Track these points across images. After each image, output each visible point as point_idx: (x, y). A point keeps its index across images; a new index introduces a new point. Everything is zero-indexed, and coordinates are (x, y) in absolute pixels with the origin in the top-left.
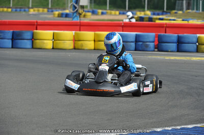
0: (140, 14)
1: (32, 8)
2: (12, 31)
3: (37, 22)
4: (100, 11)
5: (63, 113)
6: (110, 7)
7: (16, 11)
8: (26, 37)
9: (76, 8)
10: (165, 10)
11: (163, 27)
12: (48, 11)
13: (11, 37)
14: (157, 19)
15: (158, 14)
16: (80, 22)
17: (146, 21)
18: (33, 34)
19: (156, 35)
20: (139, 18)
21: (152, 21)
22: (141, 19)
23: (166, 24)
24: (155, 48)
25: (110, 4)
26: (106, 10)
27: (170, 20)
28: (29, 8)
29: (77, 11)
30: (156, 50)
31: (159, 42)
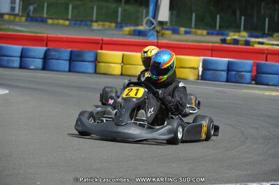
0: (234, 35)
1: (96, 21)
2: (70, 50)
3: (102, 40)
4: (182, 30)
5: (132, 158)
6: (195, 25)
7: (75, 24)
8: (88, 59)
9: (153, 24)
10: (266, 32)
11: (264, 53)
12: (116, 27)
13: (68, 58)
14: (255, 42)
15: (257, 37)
16: (158, 43)
17: (242, 45)
18: (96, 55)
19: (254, 63)
20: (232, 41)
21: (249, 45)
22: (236, 42)
23: (267, 50)
24: (253, 80)
25: (196, 21)
26: (190, 27)
27: (272, 45)
28: (92, 21)
29: (154, 28)
30: (254, 82)
31: (257, 73)
